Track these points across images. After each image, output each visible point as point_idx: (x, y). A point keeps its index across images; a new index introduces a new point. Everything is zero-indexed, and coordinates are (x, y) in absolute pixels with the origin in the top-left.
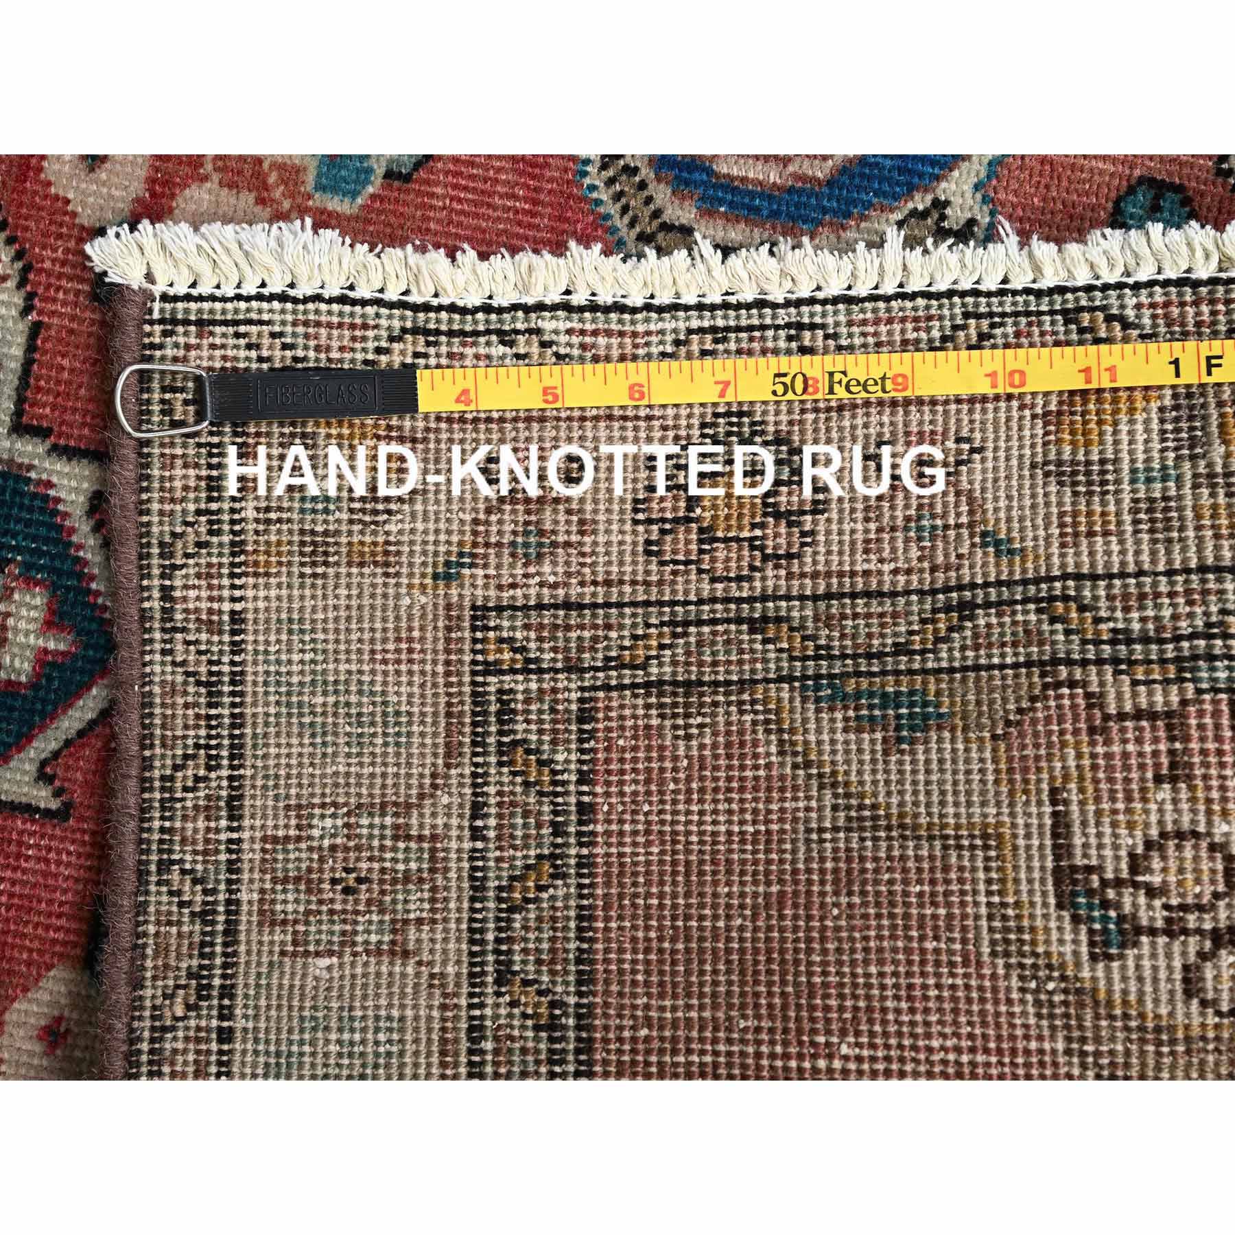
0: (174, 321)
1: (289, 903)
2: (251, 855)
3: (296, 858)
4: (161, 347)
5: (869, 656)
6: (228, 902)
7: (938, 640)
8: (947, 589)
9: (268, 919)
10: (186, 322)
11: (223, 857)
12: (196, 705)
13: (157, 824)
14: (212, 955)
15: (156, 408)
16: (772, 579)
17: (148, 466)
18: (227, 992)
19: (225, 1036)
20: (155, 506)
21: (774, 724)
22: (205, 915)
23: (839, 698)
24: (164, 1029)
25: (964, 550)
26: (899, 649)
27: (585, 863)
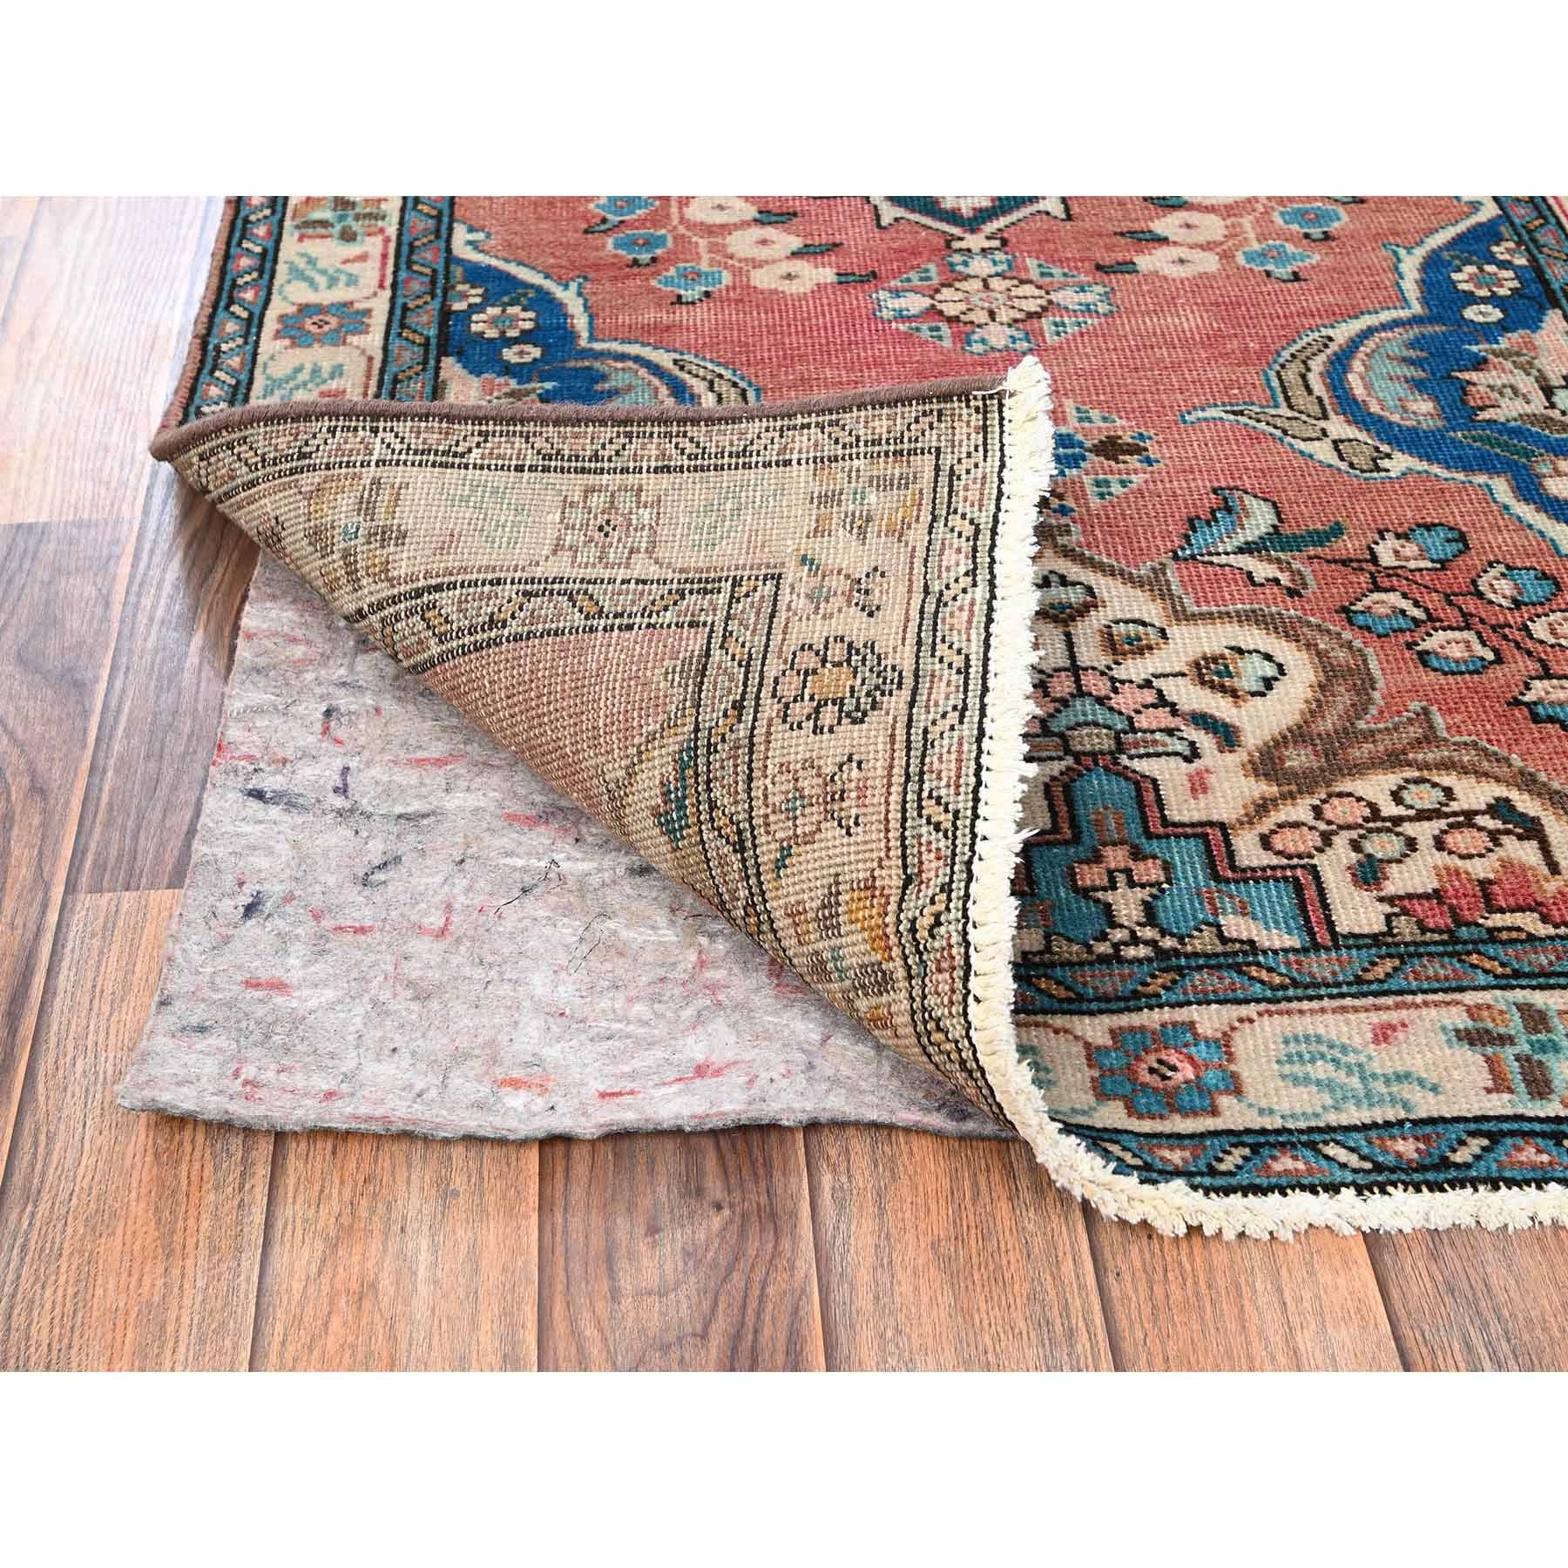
0: (985, 412)
1: (597, 501)
2: (631, 479)
3: (625, 502)
4: (968, 406)
5: (709, 781)
6: (602, 469)
7: (719, 829)
8: (753, 828)
9: (588, 491)
10: (985, 419)
11: (631, 465)
12: (732, 445)
13: (656, 429)
14: (569, 460)
15: (927, 407)
16: (770, 708)
17: (889, 406)
18: (546, 469)
19: (519, 469)
20: (863, 413)
21: (670, 725)
22: (596, 457)
23: (681, 767)
24: (528, 437)
25: (778, 836)
26: (713, 806)
27: (592, 630)
